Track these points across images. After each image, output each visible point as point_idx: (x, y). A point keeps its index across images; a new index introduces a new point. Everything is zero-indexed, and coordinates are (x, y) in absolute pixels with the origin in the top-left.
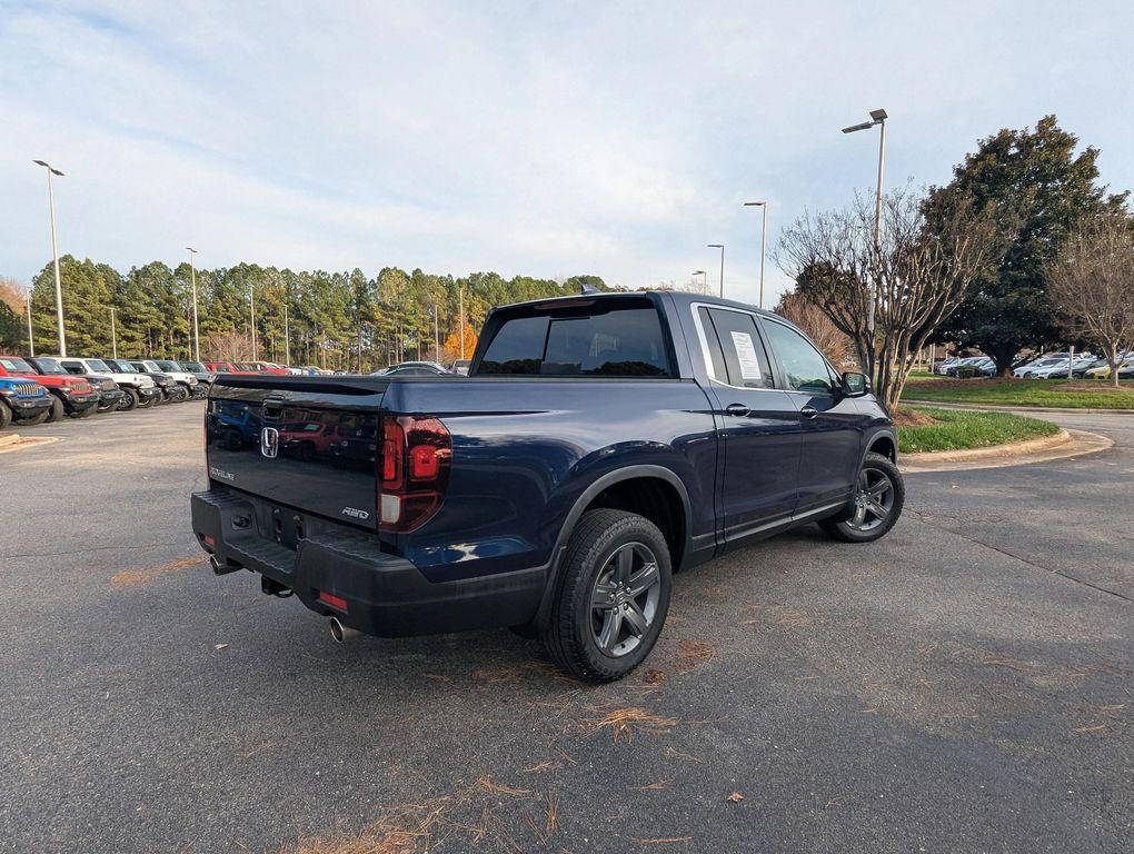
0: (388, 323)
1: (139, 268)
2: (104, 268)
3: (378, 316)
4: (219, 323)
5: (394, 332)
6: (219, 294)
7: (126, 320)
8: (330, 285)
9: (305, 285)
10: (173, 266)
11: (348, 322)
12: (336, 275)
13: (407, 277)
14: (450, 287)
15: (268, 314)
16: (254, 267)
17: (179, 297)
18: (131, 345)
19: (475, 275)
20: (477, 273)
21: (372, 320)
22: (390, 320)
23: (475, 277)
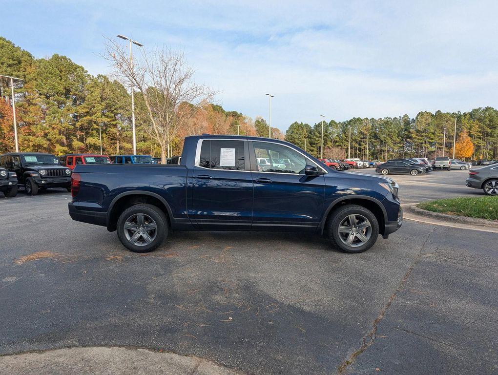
0: (419, 139)
1: (317, 124)
2: (306, 125)
3: (414, 136)
4: (342, 143)
5: (422, 143)
6: (344, 132)
7: (311, 144)
8: (391, 123)
9: (380, 124)
10: (328, 122)
11: (398, 140)
12: (395, 118)
13: (432, 115)
14: (459, 117)
15: (363, 138)
16: (359, 119)
17: (329, 134)
18: (312, 153)
19: (476, 110)
20: (477, 108)
21: (410, 138)
22: (420, 138)
23: (475, 111)
